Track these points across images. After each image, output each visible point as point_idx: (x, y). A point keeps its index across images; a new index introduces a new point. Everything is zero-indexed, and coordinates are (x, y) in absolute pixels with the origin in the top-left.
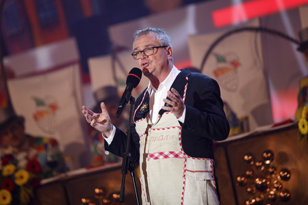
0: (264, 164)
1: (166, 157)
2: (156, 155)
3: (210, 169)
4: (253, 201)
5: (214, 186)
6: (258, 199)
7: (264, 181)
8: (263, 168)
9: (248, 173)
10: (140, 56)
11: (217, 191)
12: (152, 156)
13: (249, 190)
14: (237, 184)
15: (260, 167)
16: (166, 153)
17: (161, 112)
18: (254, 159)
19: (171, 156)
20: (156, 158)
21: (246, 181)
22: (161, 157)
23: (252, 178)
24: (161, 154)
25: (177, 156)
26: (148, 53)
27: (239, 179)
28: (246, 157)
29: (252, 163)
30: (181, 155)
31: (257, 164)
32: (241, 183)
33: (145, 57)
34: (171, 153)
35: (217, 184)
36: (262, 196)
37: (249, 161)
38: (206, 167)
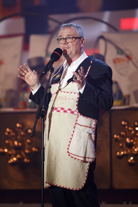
0: (134, 129)
1: (65, 111)
2: (59, 109)
3: (93, 126)
4: (122, 153)
5: (93, 138)
6: (125, 152)
7: (132, 141)
8: (133, 132)
9: (122, 133)
10: (62, 41)
11: (95, 142)
12: (56, 109)
13: (121, 145)
14: (113, 140)
15: (131, 131)
16: (66, 109)
17: (69, 81)
18: (128, 125)
19: (69, 112)
20: (59, 111)
21: (120, 139)
22: (62, 111)
23: (124, 137)
24: (62, 109)
25: (72, 112)
26: (69, 41)
27: (115, 136)
28: (123, 123)
29: (126, 127)
30: (76, 113)
31: (130, 129)
32: (116, 139)
33: (66, 43)
34: (69, 110)
35: (96, 138)
36: (129, 151)
37: (125, 126)
38: (91, 125)
